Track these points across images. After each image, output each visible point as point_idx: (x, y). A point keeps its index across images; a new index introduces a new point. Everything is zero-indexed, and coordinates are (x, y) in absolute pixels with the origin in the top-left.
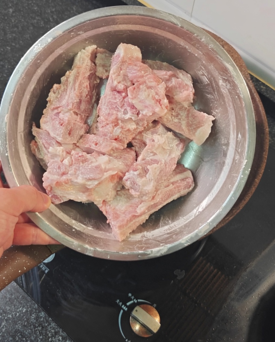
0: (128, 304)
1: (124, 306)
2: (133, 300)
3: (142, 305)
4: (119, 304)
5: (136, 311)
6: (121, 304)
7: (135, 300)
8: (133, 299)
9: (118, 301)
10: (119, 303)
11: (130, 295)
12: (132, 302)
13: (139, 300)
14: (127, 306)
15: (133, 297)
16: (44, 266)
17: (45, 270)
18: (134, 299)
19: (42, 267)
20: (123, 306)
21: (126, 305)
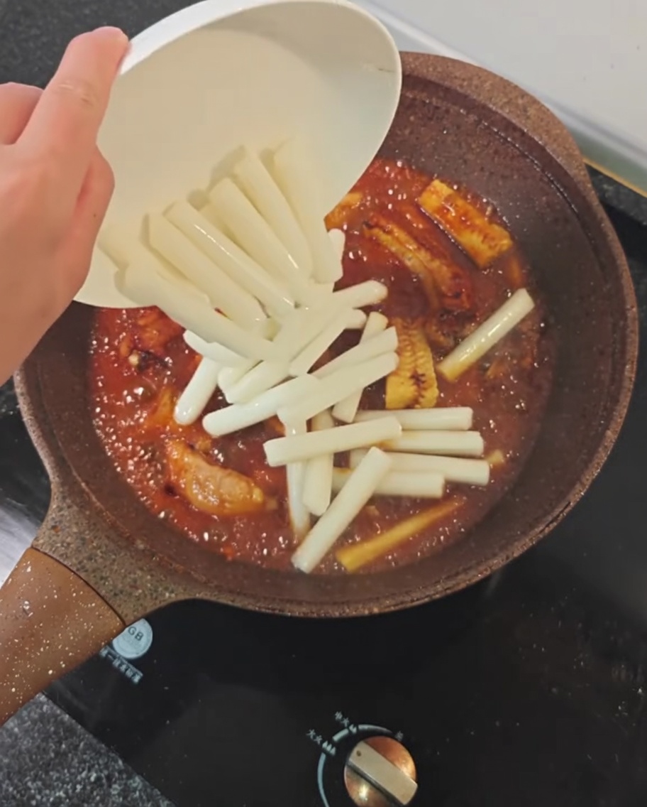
0: (336, 738)
1: (328, 744)
2: (348, 728)
3: (371, 740)
4: (315, 740)
5: (359, 754)
6: (319, 739)
7: (351, 728)
8: (346, 725)
9: (312, 733)
10: (314, 737)
11: (339, 716)
12: (344, 733)
13: (361, 727)
14: (334, 744)
15: (346, 722)
16: (131, 666)
17: (134, 675)
18: (349, 725)
19: (126, 670)
20: (325, 745)
21: (330, 742)
